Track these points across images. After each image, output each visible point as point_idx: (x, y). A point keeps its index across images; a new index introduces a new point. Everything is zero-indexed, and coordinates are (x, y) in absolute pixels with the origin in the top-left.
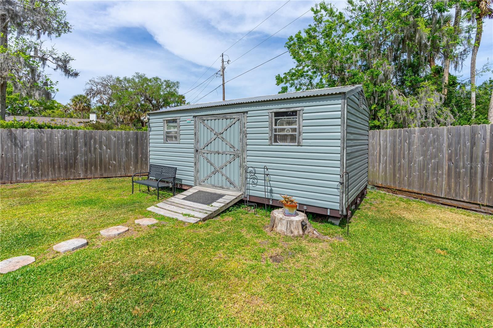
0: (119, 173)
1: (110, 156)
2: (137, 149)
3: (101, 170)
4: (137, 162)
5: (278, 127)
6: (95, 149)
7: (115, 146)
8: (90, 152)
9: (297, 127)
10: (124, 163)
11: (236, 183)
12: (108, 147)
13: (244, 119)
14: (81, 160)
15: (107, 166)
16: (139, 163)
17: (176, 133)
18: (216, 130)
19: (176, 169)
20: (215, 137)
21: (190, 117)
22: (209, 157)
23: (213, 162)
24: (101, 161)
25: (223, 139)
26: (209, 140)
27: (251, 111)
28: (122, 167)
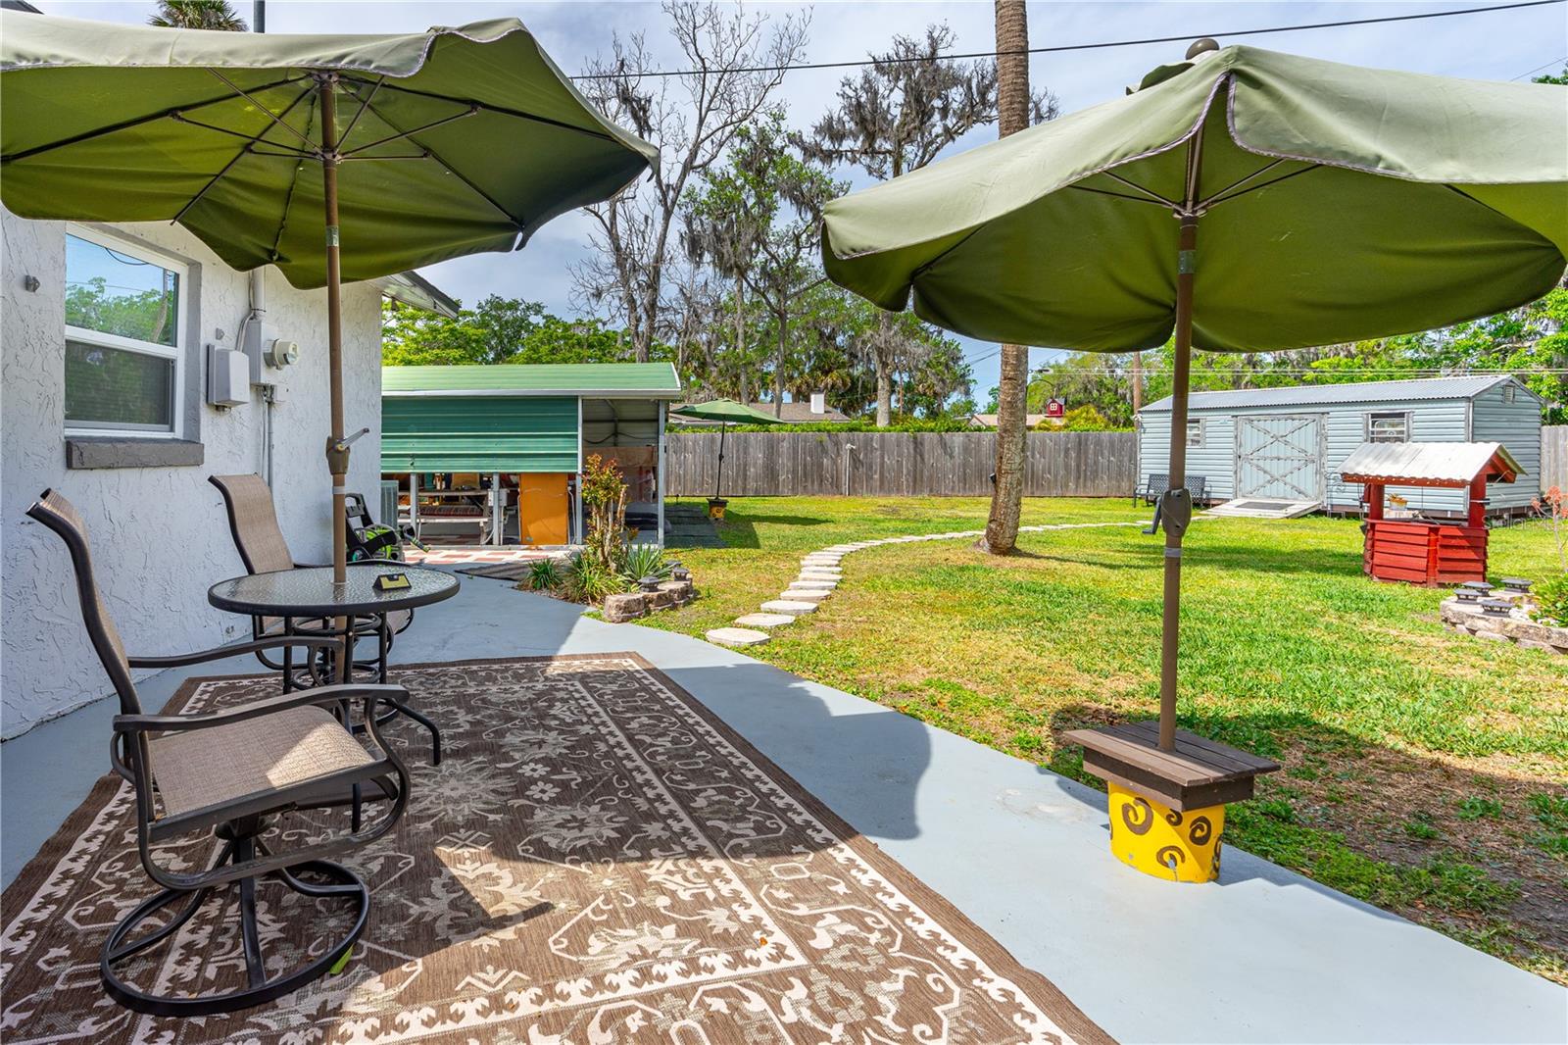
0: (1056, 491)
1: (1044, 467)
3: (1032, 486)
5: (1376, 429)
9: (1405, 429)
10: (1062, 478)
11: (1310, 492)
13: (1325, 420)
16: (1082, 480)
17: (1198, 435)
18: (1274, 432)
19: (1204, 479)
20: (1272, 440)
21: (1226, 417)
22: (1261, 463)
23: (1268, 468)
24: (1032, 475)
25: (1286, 443)
26: (1262, 444)
27: (1334, 411)
28: (1059, 484)
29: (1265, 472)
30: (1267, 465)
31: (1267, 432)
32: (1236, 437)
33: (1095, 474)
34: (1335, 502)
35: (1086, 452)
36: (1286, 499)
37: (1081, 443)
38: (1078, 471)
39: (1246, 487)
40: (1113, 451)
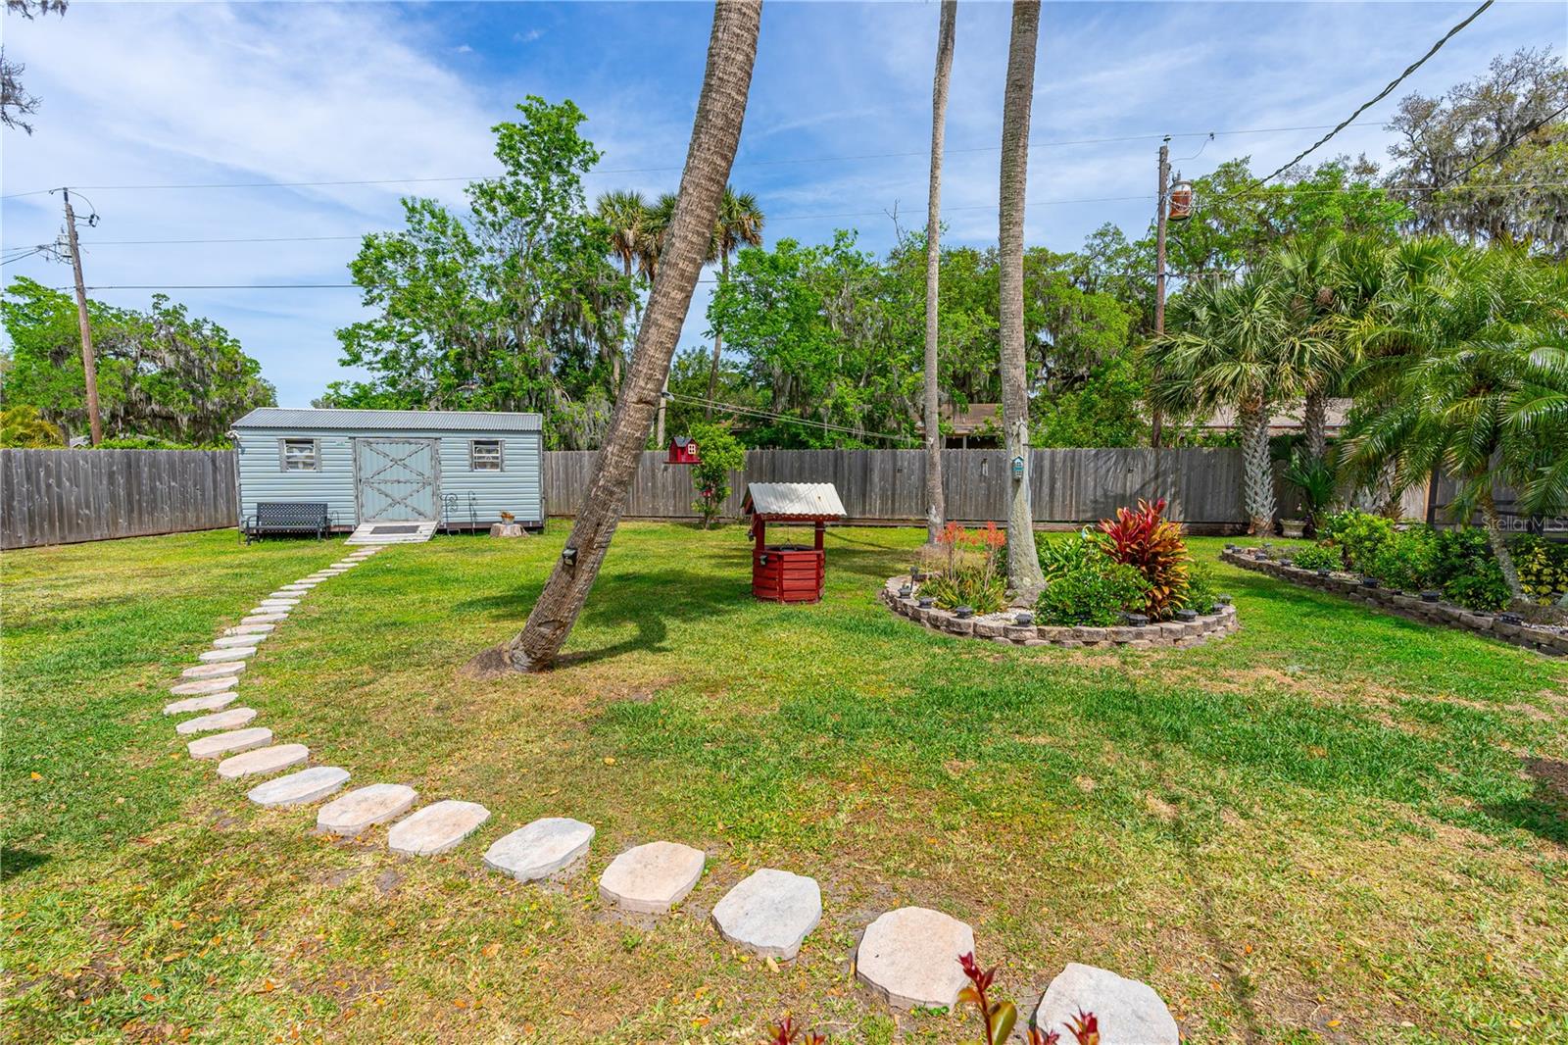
0: (99, 533)
1: (78, 499)
2: (131, 485)
3: (61, 528)
4: (132, 511)
5: (478, 455)
6: (49, 486)
7: (86, 479)
8: (39, 493)
9: (498, 455)
10: (107, 513)
11: (430, 514)
12: (74, 481)
13: (438, 445)
14: (21, 509)
15: (74, 522)
16: (135, 515)
17: (312, 457)
18: (393, 455)
19: (326, 506)
20: (391, 464)
21: (342, 439)
22: (382, 487)
23: (390, 493)
24: (61, 510)
25: (405, 466)
26: (381, 467)
27: (446, 438)
28: (104, 521)
29: (386, 496)
30: (387, 488)
31: (386, 455)
32: (355, 460)
33: (154, 506)
34: (450, 520)
35: (139, 475)
36: (407, 520)
37: (131, 466)
38: (130, 502)
39: (368, 511)
40: (174, 475)
